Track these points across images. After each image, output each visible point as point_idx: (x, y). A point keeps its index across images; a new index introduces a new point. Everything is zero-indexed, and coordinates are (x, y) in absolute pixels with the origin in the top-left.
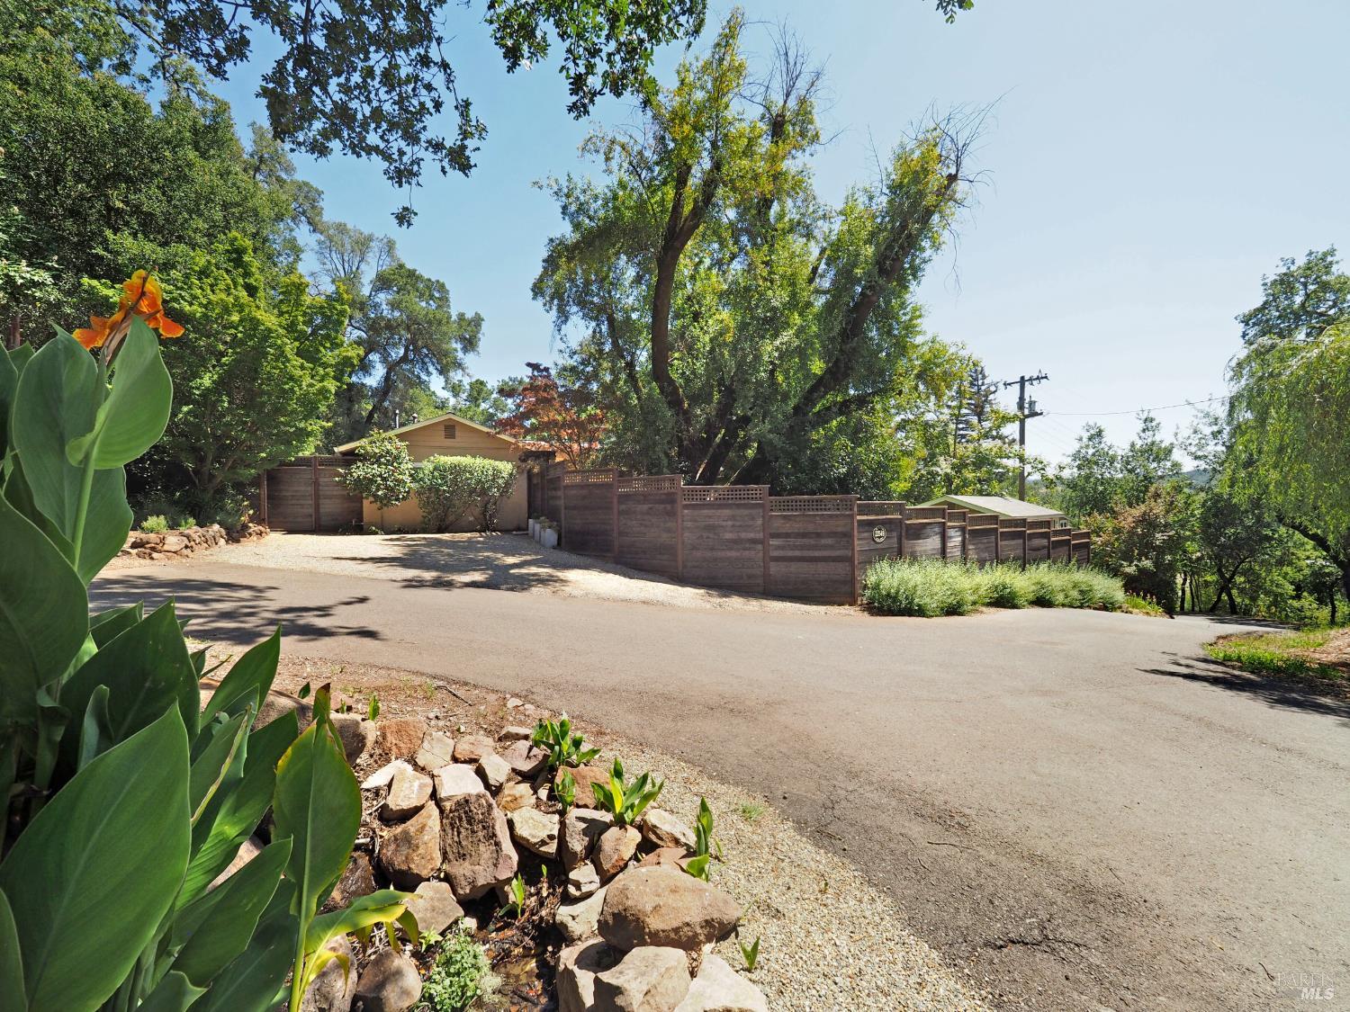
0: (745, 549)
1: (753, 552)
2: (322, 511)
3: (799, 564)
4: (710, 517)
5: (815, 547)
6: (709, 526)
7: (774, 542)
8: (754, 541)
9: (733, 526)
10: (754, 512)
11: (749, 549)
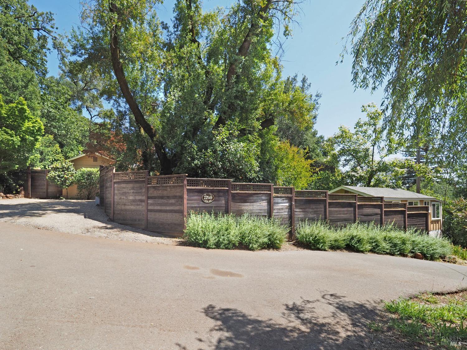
0: (137, 205)
1: (140, 206)
2: (49, 191)
3: (160, 214)
4: (124, 188)
5: (166, 205)
6: (124, 193)
7: (150, 201)
8: (141, 201)
9: (133, 192)
10: (141, 185)
11: (139, 205)
